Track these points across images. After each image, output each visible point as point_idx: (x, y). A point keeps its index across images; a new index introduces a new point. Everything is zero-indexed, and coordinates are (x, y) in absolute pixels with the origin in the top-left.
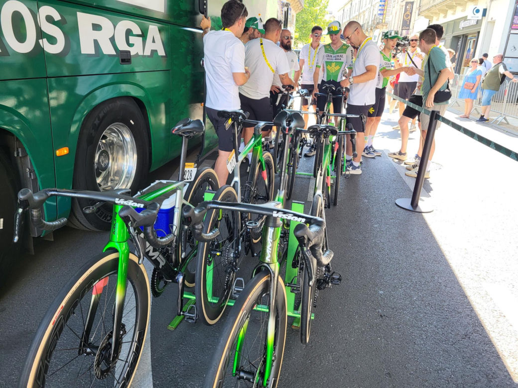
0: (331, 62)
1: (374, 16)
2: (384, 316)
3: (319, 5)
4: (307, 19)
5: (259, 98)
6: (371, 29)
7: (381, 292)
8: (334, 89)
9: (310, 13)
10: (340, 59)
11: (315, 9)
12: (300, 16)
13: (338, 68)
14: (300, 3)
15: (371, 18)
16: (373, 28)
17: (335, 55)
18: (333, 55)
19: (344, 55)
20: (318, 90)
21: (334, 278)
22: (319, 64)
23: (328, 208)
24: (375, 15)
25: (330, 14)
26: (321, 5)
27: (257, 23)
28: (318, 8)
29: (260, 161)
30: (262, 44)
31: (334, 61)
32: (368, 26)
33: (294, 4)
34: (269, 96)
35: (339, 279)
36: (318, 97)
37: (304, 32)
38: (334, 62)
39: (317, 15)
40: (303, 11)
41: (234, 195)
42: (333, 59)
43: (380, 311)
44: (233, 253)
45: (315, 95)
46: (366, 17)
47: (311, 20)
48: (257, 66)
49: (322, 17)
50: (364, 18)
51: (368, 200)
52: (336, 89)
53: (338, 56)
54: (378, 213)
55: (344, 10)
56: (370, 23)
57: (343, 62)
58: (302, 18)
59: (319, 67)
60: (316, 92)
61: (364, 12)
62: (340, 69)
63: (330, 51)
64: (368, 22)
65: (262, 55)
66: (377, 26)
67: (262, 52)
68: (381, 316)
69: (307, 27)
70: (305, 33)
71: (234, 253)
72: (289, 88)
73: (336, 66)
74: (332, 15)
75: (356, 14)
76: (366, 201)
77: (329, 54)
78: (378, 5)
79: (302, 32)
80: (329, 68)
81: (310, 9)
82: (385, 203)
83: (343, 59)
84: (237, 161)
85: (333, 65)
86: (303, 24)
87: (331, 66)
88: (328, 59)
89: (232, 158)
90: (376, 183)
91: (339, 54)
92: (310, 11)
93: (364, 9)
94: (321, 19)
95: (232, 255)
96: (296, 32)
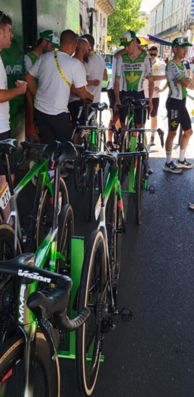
0: (130, 72)
1: (186, 17)
2: (180, 351)
3: (131, 7)
4: (119, 21)
5: (56, 114)
6: (185, 30)
7: (179, 323)
8: (134, 101)
9: (122, 15)
10: (139, 68)
11: (127, 11)
12: (112, 18)
13: (137, 77)
14: (111, 6)
15: (184, 18)
16: (186, 29)
17: (133, 64)
18: (131, 65)
19: (143, 64)
20: (120, 101)
21: (124, 315)
22: (119, 75)
23: (123, 233)
24: (188, 16)
25: (142, 15)
26: (133, 7)
27: (52, 36)
28: (130, 9)
29: (46, 187)
30: (56, 57)
31: (132, 70)
32: (181, 27)
33: (105, 7)
34: (67, 111)
35: (130, 315)
36: (120, 109)
37: (117, 34)
38: (132, 72)
39: (129, 17)
40: (115, 13)
41: (11, 231)
42: (131, 69)
43: (176, 345)
44: (8, 298)
45: (118, 106)
46: (179, 18)
47: (124, 22)
48: (52, 79)
49: (134, 19)
50: (177, 19)
51: (174, 216)
52: (136, 100)
53: (136, 65)
54: (183, 231)
55: (157, 11)
56: (183, 24)
57: (141, 72)
58: (115, 20)
59: (119, 77)
60: (117, 103)
61: (177, 12)
62: (139, 79)
63: (128, 60)
64: (181, 23)
65: (57, 68)
66: (191, 27)
67: (56, 65)
68: (177, 352)
69: (120, 29)
70: (118, 36)
71: (10, 298)
72: (88, 102)
73: (134, 75)
74: (145, 16)
75: (169, 15)
76: (171, 217)
77: (128, 64)
78: (190, 5)
79: (115, 35)
80: (128, 78)
81: (122, 11)
82: (191, 219)
83: (142, 68)
84: (12, 194)
85: (132, 74)
86: (115, 26)
87: (130, 76)
88: (126, 69)
89: (5, 192)
90: (183, 196)
91: (138, 63)
92: (122, 12)
93: (176, 10)
94: (133, 21)
95: (8, 299)
96: (108, 35)
